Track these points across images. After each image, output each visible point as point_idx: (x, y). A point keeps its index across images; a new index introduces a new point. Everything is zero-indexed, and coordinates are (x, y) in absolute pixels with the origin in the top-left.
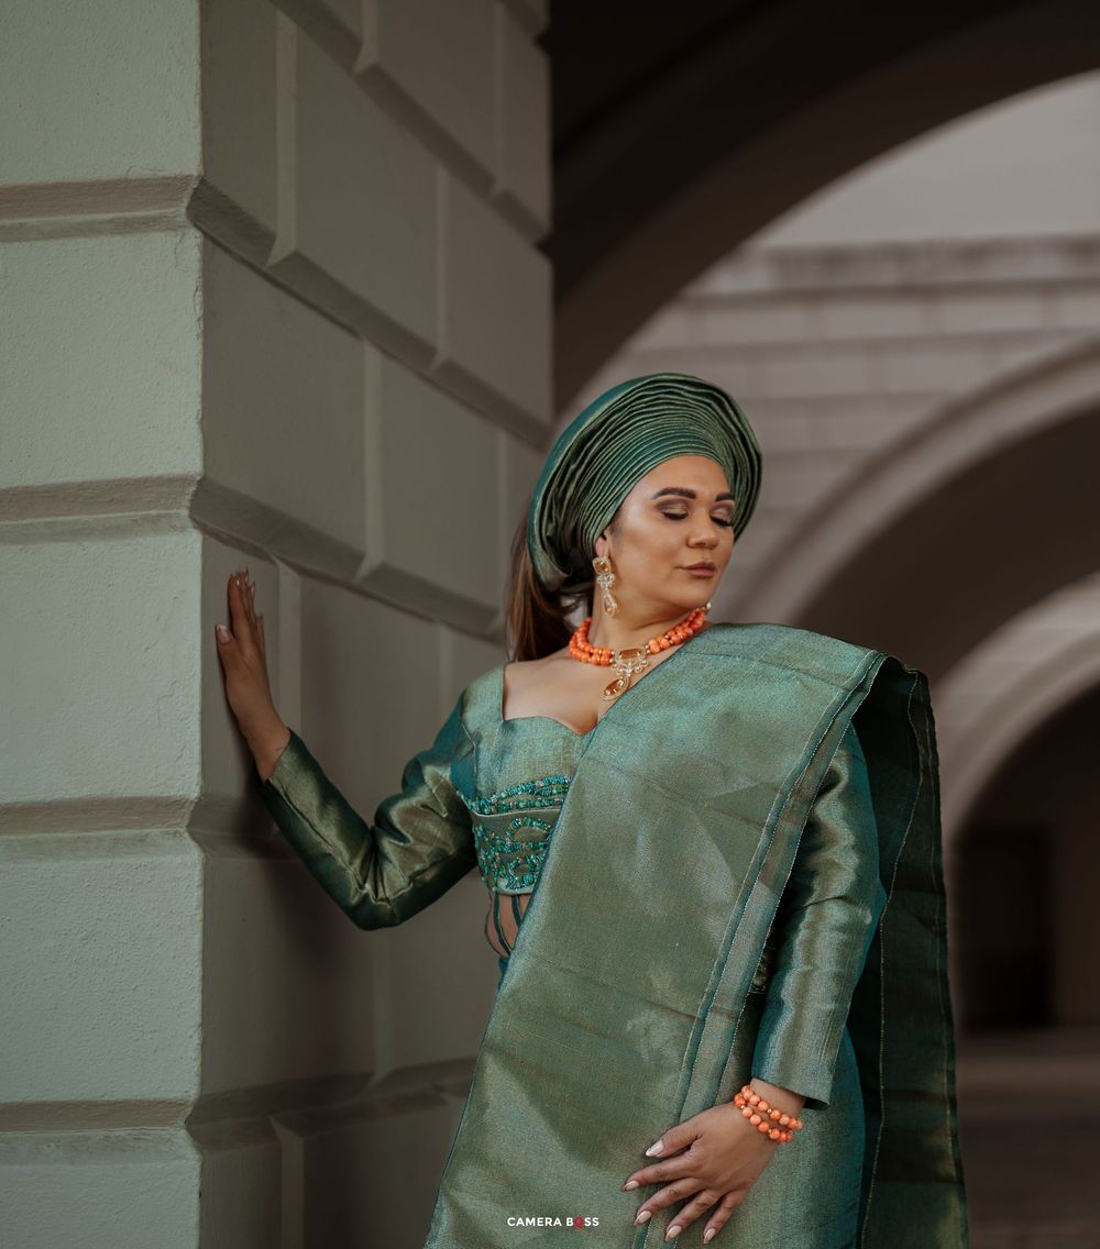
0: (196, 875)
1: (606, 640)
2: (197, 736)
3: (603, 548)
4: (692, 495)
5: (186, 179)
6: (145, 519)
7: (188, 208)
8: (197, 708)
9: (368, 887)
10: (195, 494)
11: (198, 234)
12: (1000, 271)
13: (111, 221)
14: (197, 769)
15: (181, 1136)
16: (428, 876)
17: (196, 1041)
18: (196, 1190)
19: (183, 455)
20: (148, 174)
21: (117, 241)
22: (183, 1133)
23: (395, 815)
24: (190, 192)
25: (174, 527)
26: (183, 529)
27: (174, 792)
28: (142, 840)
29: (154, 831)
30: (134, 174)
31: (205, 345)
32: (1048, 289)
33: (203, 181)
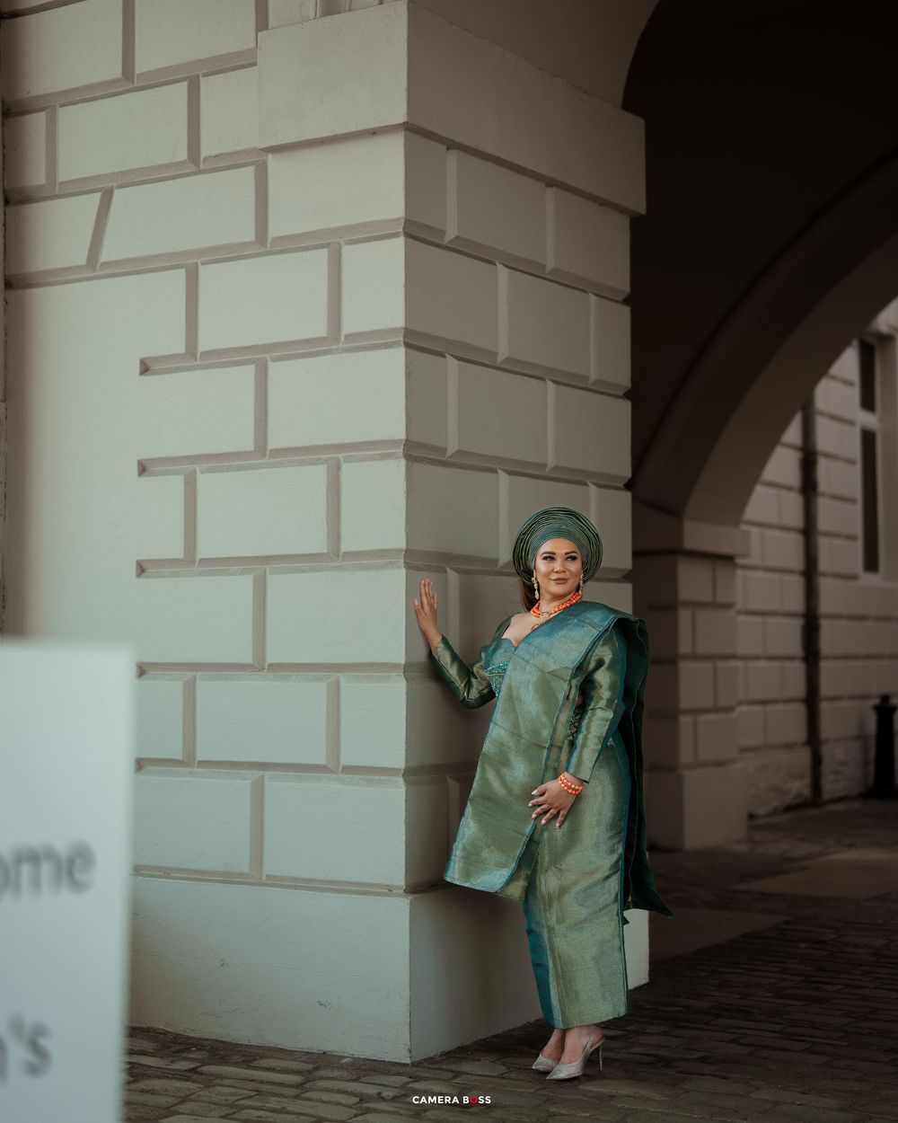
0: (404, 690)
4: (554, 554)
5: (401, 440)
6: (391, 562)
7: (402, 451)
8: (404, 632)
10: (405, 555)
11: (405, 459)
13: (379, 454)
14: (404, 654)
15: (401, 780)
17: (404, 748)
18: (404, 800)
19: (400, 541)
20: (389, 438)
22: (402, 779)
24: (403, 445)
26: (399, 567)
27: (398, 662)
28: (389, 677)
29: (393, 674)
30: (385, 439)
31: (407, 501)
33: (406, 440)
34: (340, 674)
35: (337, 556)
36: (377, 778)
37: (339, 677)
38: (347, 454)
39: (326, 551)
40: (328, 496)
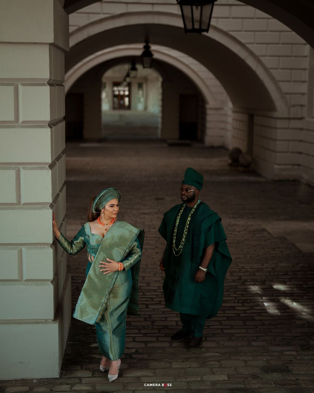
0: (52, 252)
1: (103, 221)
3: (102, 211)
4: (114, 205)
5: (49, 163)
6: (43, 207)
7: (49, 167)
9: (72, 251)
10: (51, 205)
11: (50, 170)
13: (38, 167)
14: (52, 240)
16: (79, 250)
17: (52, 272)
18: (53, 290)
19: (49, 200)
20: (44, 162)
21: (40, 171)
22: (50, 283)
23: (75, 242)
26: (49, 209)
27: (49, 242)
28: (44, 247)
31: (52, 185)
33: (51, 163)
34: (22, 246)
35: (20, 204)
36: (39, 282)
37: (21, 247)
38: (23, 166)
39: (16, 202)
40: (16, 182)
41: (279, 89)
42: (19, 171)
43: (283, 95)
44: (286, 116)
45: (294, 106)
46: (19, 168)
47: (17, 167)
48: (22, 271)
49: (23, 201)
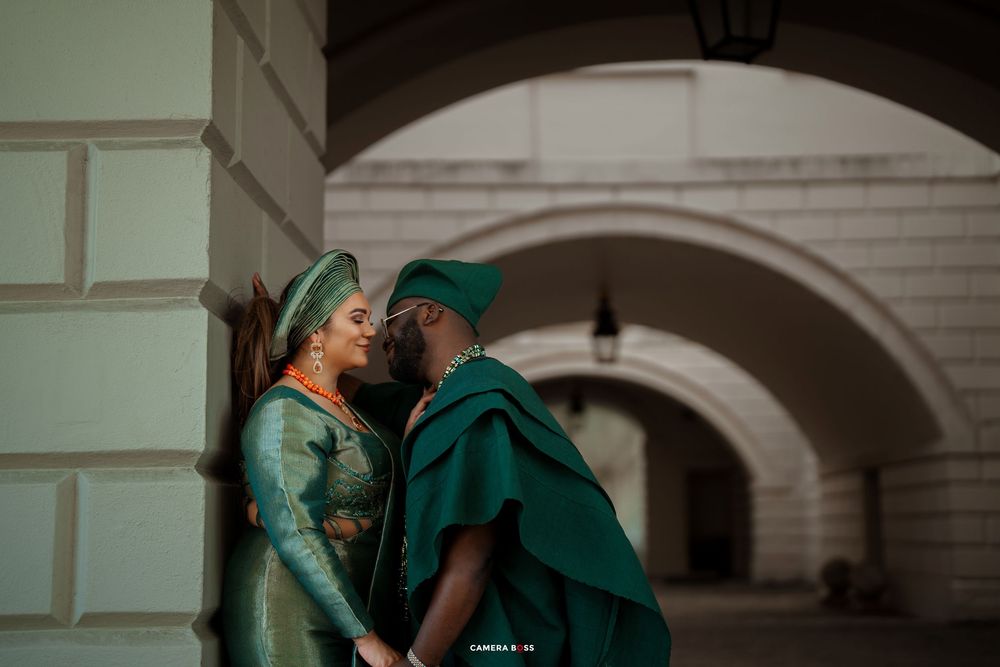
0: (202, 493)
2: (204, 418)
3: (316, 339)
5: (202, 121)
6: (175, 301)
7: (202, 137)
8: (204, 403)
10: (203, 289)
11: (209, 151)
12: (465, 177)
13: (159, 142)
14: (204, 436)
15: (189, 632)
17: (200, 581)
18: (199, 661)
19: (199, 268)
20: (183, 119)
21: (165, 152)
22: (190, 630)
24: (204, 128)
25: (192, 306)
26: (197, 307)
27: (193, 448)
28: (171, 472)
29: (177, 468)
30: (174, 117)
31: (211, 209)
32: (491, 188)
33: (211, 123)
34: (77, 470)
35: (80, 289)
36: (143, 630)
37: (76, 474)
38: (102, 139)
39: (61, 280)
40: (68, 198)
41: (943, 381)
42: (86, 159)
43: (957, 396)
44: (968, 446)
45: (988, 423)
46: (86, 149)
47: (75, 143)
48: (72, 581)
49: (93, 276)
